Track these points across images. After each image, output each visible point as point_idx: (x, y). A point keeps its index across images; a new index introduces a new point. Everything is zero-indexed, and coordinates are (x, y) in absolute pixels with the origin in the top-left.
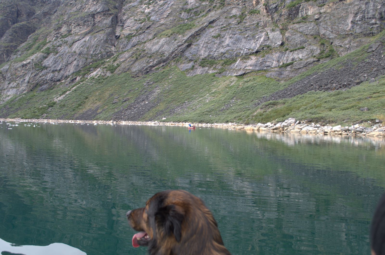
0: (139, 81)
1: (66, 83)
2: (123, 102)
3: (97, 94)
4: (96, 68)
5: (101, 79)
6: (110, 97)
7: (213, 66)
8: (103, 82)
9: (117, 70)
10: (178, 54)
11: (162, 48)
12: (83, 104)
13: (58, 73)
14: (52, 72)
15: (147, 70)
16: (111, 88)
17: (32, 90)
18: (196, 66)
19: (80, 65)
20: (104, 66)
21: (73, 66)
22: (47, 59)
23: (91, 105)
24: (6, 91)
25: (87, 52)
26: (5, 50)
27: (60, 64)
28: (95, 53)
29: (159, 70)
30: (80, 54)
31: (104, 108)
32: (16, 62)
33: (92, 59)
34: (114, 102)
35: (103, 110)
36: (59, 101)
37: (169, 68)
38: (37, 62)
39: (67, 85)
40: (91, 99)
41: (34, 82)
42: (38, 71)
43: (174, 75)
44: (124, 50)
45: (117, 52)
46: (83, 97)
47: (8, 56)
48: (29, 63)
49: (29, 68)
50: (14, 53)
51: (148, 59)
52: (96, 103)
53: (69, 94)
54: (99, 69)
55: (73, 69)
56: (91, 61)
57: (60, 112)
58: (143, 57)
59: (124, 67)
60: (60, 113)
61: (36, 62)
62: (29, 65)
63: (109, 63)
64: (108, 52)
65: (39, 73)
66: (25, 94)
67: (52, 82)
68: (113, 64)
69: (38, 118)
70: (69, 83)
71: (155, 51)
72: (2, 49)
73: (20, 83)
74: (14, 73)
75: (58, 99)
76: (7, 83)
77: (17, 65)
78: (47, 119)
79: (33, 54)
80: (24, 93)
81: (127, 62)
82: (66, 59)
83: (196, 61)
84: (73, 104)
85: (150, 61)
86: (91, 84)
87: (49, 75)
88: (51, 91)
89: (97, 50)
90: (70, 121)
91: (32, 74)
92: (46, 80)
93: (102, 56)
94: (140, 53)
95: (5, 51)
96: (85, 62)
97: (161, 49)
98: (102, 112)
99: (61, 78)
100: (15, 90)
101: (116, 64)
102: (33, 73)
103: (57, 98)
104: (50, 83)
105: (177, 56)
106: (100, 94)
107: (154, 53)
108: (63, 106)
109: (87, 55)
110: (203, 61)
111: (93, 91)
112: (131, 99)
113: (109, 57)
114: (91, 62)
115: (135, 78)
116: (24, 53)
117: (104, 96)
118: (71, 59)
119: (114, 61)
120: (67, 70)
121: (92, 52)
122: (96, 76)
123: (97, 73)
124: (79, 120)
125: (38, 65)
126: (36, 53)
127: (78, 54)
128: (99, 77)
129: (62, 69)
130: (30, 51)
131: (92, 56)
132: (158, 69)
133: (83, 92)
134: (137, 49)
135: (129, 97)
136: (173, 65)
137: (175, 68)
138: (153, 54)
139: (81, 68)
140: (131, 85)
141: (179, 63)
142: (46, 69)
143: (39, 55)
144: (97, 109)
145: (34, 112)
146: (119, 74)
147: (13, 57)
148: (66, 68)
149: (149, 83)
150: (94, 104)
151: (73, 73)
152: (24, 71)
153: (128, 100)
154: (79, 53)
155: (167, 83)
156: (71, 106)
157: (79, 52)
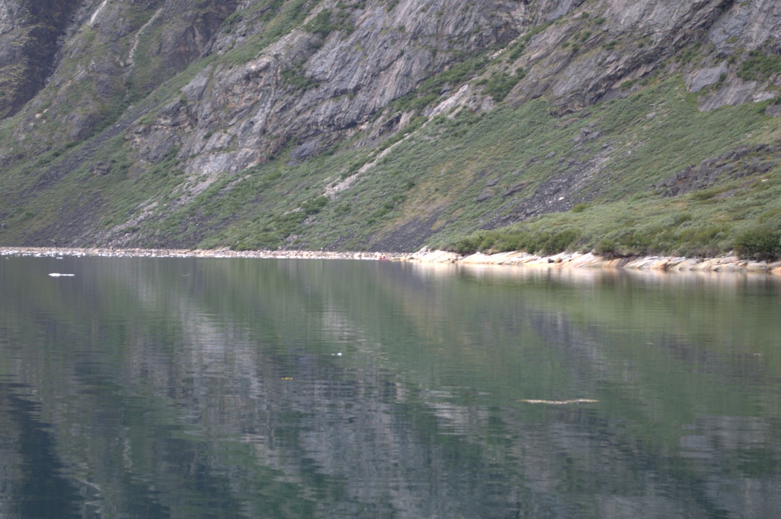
0: (567, 129)
1: (373, 133)
2: (504, 197)
3: (443, 171)
4: (457, 82)
5: (464, 122)
6: (475, 180)
7: (769, 76)
8: (465, 132)
9: (514, 91)
10: (692, 36)
11: (649, 14)
12: (399, 203)
13: (351, 99)
14: (331, 97)
15: (597, 90)
16: (484, 153)
17: (272, 158)
18: (730, 78)
19: (414, 73)
20: (481, 78)
21: (393, 78)
22: (321, 52)
23: (419, 208)
24: (198, 160)
25: (437, 27)
26: (197, 16)
27: (355, 71)
28: (461, 33)
29: (632, 89)
30: (415, 37)
31: (454, 214)
32: (228, 64)
33: (451, 54)
34: (481, 197)
35: (447, 223)
36: (338, 194)
37: (658, 81)
38: (290, 64)
39: (374, 139)
40: (423, 188)
41: (279, 131)
42: (292, 94)
43: (663, 107)
44: (551, 16)
45: (531, 23)
46: (403, 182)
47: (208, 36)
48: (266, 68)
49: (265, 85)
50: (227, 28)
51: (604, 54)
52: (434, 199)
53: (368, 173)
54: (466, 87)
55: (394, 88)
56: (447, 58)
57: (334, 228)
58: (593, 45)
59: (535, 81)
60: (334, 231)
61: (286, 64)
62: (265, 76)
63: (496, 67)
64: (500, 28)
65: (294, 100)
66: (253, 172)
67: (332, 129)
68: (507, 71)
69: (274, 246)
70: (381, 133)
71: (628, 24)
72: (190, 13)
73: (239, 134)
74: (222, 102)
75: (336, 188)
76: (201, 133)
77: (231, 74)
78: (296, 249)
79: (280, 34)
80: (249, 167)
81: (547, 62)
82: (374, 53)
83: (733, 61)
84: (372, 205)
85: (608, 59)
86: (433, 141)
87: (324, 106)
88: (328, 160)
89: (466, 22)
90: (356, 256)
91: (274, 103)
92: (316, 123)
93: (482, 40)
94: (588, 30)
95: (199, 20)
96: (428, 62)
97: (644, 18)
98: (444, 228)
99: (359, 118)
100: (223, 157)
101: (516, 68)
102: (276, 101)
103: (334, 186)
104: (327, 135)
105: (687, 43)
106: (450, 173)
107: (623, 33)
108: (346, 210)
109: (437, 39)
110: (752, 59)
111: (434, 163)
112: (529, 186)
113: (502, 42)
114: (448, 63)
115: (561, 116)
116: (255, 26)
117: (461, 177)
118: (389, 53)
119: (514, 57)
120: (376, 88)
121: (450, 29)
122: (451, 111)
123: (457, 101)
124: (379, 251)
125: (294, 73)
126: (289, 32)
127: (410, 35)
128: (458, 115)
129: (363, 85)
130: (272, 23)
131: (451, 42)
132: (629, 85)
133: (405, 166)
134: (585, 16)
135: (523, 182)
136: (672, 71)
137: (675, 83)
138: (620, 34)
139: (418, 83)
140: (540, 143)
141: (691, 65)
142: (317, 87)
143: (296, 37)
144: (433, 221)
145: (266, 230)
146: (516, 106)
147: (224, 40)
148: (374, 85)
149: (588, 133)
150: (429, 203)
151: (394, 100)
152: (251, 94)
153: (520, 189)
154: (414, 33)
155: (635, 136)
156: (365, 210)
157: (412, 31)
